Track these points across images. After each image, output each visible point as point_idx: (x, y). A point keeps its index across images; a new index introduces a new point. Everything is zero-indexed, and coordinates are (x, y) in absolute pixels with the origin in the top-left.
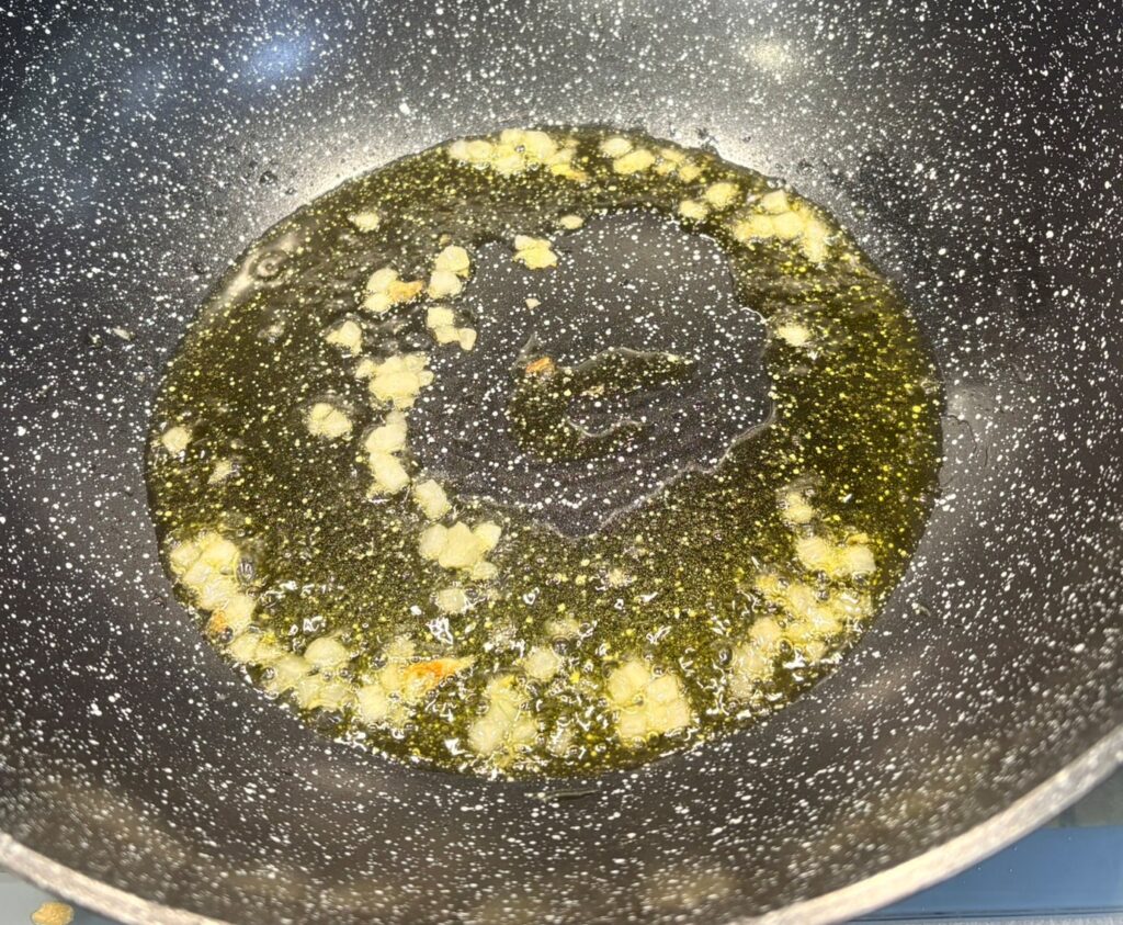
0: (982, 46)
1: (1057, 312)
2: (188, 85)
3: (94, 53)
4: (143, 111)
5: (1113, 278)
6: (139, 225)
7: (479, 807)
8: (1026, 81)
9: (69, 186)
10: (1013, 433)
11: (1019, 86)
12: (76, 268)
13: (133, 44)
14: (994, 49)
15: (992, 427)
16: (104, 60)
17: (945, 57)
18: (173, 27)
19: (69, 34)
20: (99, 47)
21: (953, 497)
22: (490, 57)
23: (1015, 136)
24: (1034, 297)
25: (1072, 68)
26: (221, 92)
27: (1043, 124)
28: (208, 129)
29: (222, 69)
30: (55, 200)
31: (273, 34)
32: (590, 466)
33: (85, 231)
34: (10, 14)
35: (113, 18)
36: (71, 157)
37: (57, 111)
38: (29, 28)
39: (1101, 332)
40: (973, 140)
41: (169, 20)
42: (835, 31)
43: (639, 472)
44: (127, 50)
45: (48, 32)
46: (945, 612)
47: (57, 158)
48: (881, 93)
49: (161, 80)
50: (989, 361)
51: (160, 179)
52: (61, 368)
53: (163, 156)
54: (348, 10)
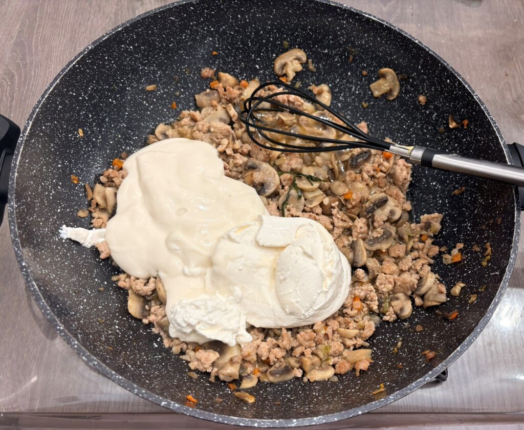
0: (408, 100)
1: (432, 190)
2: (136, 112)
3: (103, 104)
4: (121, 123)
5: (449, 180)
8: (422, 114)
9: (100, 155)
11: (419, 115)
13: (116, 99)
14: (411, 102)
16: (106, 106)
17: (395, 102)
18: (129, 91)
19: (94, 98)
20: (104, 101)
23: (418, 131)
24: (424, 184)
25: (436, 112)
26: (147, 113)
27: (427, 128)
28: (144, 127)
29: (147, 105)
31: (163, 90)
34: (74, 94)
35: (108, 90)
36: (99, 144)
37: (93, 127)
38: (81, 98)
39: (446, 198)
40: (404, 131)
41: (128, 88)
42: (358, 90)
44: (114, 101)
45: (87, 98)
47: (95, 145)
48: (374, 113)
49: (126, 111)
51: (130, 148)
53: (130, 139)
54: (190, 80)
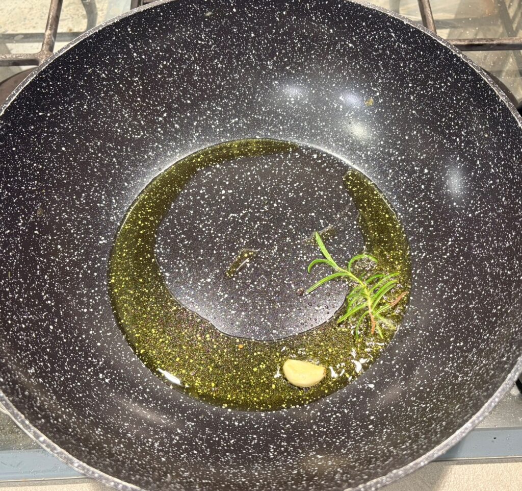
1: (54, 297)
2: (467, 328)
3: (504, 296)
4: (475, 304)
6: (448, 271)
7: (233, 121)
9: (479, 256)
10: (77, 259)
12: (456, 237)
13: (495, 315)
15: (85, 265)
18: (484, 335)
21: (100, 242)
22: (338, 422)
24: (62, 308)
25: (28, 372)
26: (453, 338)
28: (450, 322)
30: (478, 247)
31: (445, 372)
32: (230, 229)
33: (463, 250)
37: (500, 268)
41: (488, 335)
43: (212, 232)
46: (104, 195)
47: (489, 258)
50: (83, 292)
51: (454, 292)
52: (434, 203)
53: (458, 300)
